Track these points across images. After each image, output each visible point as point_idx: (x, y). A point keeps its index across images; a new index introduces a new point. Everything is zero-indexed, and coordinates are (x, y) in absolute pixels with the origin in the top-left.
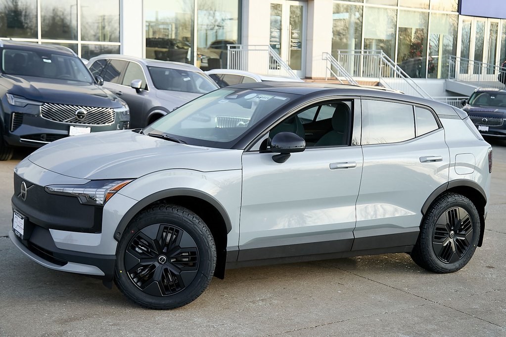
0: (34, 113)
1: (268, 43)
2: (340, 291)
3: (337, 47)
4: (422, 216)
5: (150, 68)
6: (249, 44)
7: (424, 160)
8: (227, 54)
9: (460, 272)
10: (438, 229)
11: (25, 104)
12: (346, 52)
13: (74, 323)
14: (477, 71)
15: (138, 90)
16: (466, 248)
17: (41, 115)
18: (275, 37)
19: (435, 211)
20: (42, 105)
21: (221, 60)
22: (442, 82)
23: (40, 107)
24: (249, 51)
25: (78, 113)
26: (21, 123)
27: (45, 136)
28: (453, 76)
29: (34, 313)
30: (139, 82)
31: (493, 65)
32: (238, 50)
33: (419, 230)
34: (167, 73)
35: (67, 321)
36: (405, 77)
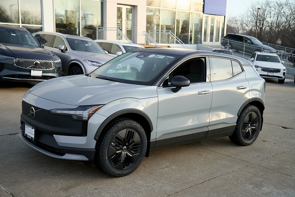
0: (11, 63)
1: (116, 27)
2: (202, 159)
3: (149, 29)
4: (237, 117)
5: (68, 39)
6: (107, 27)
7: (239, 88)
8: (96, 32)
9: (253, 145)
10: (244, 123)
11: (5, 58)
12: (152, 31)
13: (72, 190)
14: (211, 40)
15: (62, 51)
16: (255, 132)
17: (15, 64)
18: (119, 24)
19: (243, 115)
20: (15, 59)
21: (93, 35)
22: (195, 45)
23: (14, 60)
24: (107, 31)
25: (35, 63)
26: (3, 69)
27: (17, 75)
28: (201, 43)
29: (46, 185)
30: (63, 46)
31: (218, 37)
32: (102, 30)
33: (236, 124)
34: (76, 42)
35: (67, 189)
36: (182, 43)
